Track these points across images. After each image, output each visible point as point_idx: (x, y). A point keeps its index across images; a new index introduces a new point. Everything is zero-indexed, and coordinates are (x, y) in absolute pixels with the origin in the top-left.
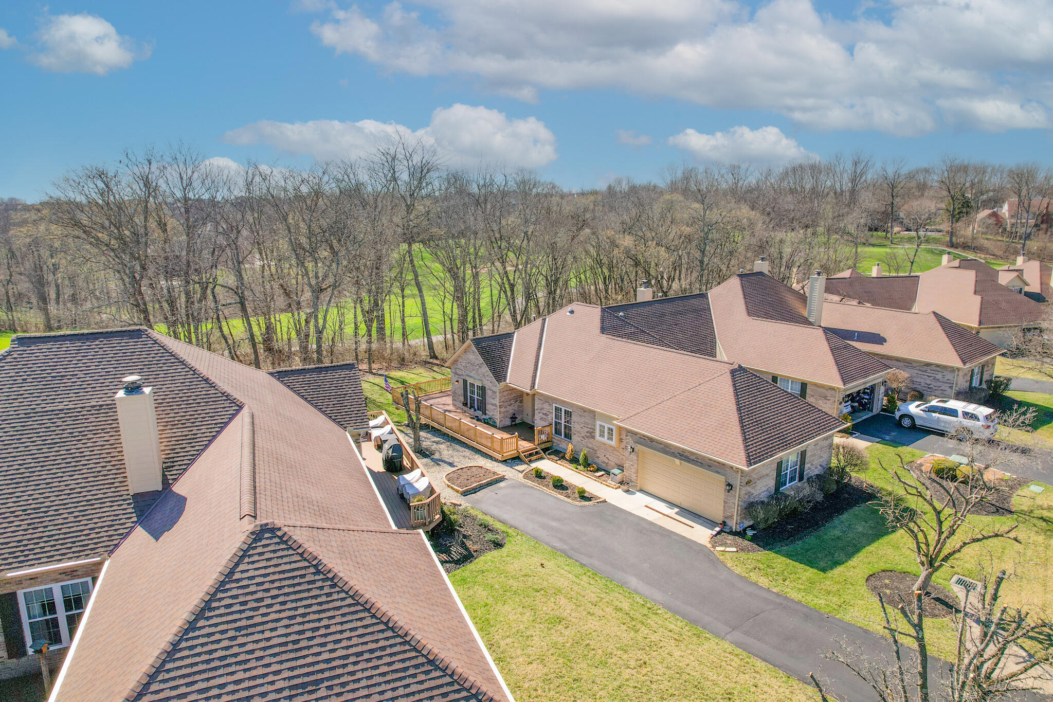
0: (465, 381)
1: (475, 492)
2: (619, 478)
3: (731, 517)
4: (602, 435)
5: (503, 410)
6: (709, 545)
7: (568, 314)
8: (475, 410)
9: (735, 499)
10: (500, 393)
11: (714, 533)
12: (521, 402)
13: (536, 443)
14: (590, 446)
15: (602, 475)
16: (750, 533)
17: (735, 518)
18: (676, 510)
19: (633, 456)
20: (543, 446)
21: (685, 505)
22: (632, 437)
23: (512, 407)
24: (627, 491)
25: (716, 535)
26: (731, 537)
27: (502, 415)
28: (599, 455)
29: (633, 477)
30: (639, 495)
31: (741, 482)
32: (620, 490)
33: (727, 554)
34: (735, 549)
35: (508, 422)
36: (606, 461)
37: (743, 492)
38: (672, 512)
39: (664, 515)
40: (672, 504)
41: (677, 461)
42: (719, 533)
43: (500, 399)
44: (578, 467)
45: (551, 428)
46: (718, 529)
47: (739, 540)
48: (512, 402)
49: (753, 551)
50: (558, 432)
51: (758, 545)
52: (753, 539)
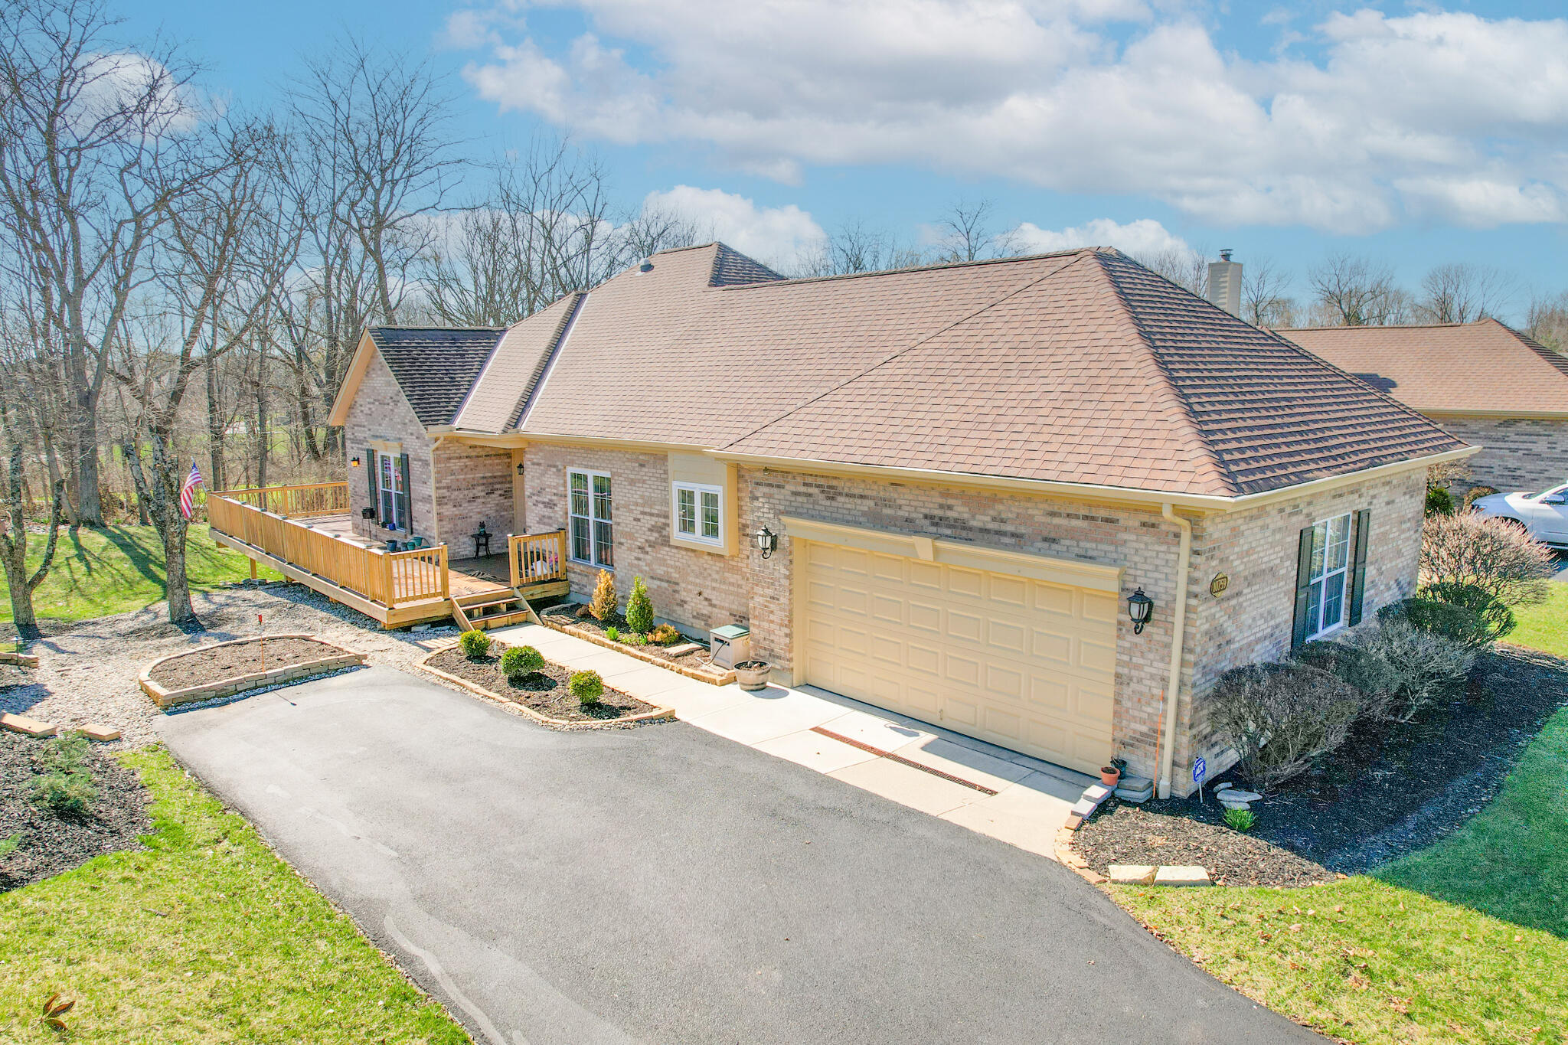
0: (371, 454)
2: (738, 649)
3: (1152, 738)
4: (688, 525)
5: (448, 510)
6: (1075, 861)
7: (640, 273)
8: (393, 528)
9: (1166, 659)
10: (438, 461)
11: (1086, 807)
12: (507, 494)
13: (515, 580)
14: (660, 571)
15: (691, 652)
16: (1237, 802)
17: (1168, 742)
18: (927, 737)
19: (776, 565)
20: (538, 592)
21: (958, 717)
22: (769, 497)
23: (476, 507)
24: (759, 689)
25: (1094, 816)
26: (1159, 821)
27: (448, 526)
28: (683, 595)
29: (780, 642)
30: (797, 698)
31: (1192, 581)
32: (734, 689)
33: (1168, 896)
34: (1199, 873)
35: (467, 548)
36: (706, 610)
37: (1201, 626)
38: (913, 745)
39: (881, 754)
40: (908, 720)
41: (923, 547)
42: (1103, 808)
43: (438, 481)
44: (625, 637)
45: (564, 543)
46: (1097, 792)
47: (1204, 833)
48: (479, 491)
49: (1278, 875)
50: (581, 553)
51: (1292, 848)
52: (1262, 824)
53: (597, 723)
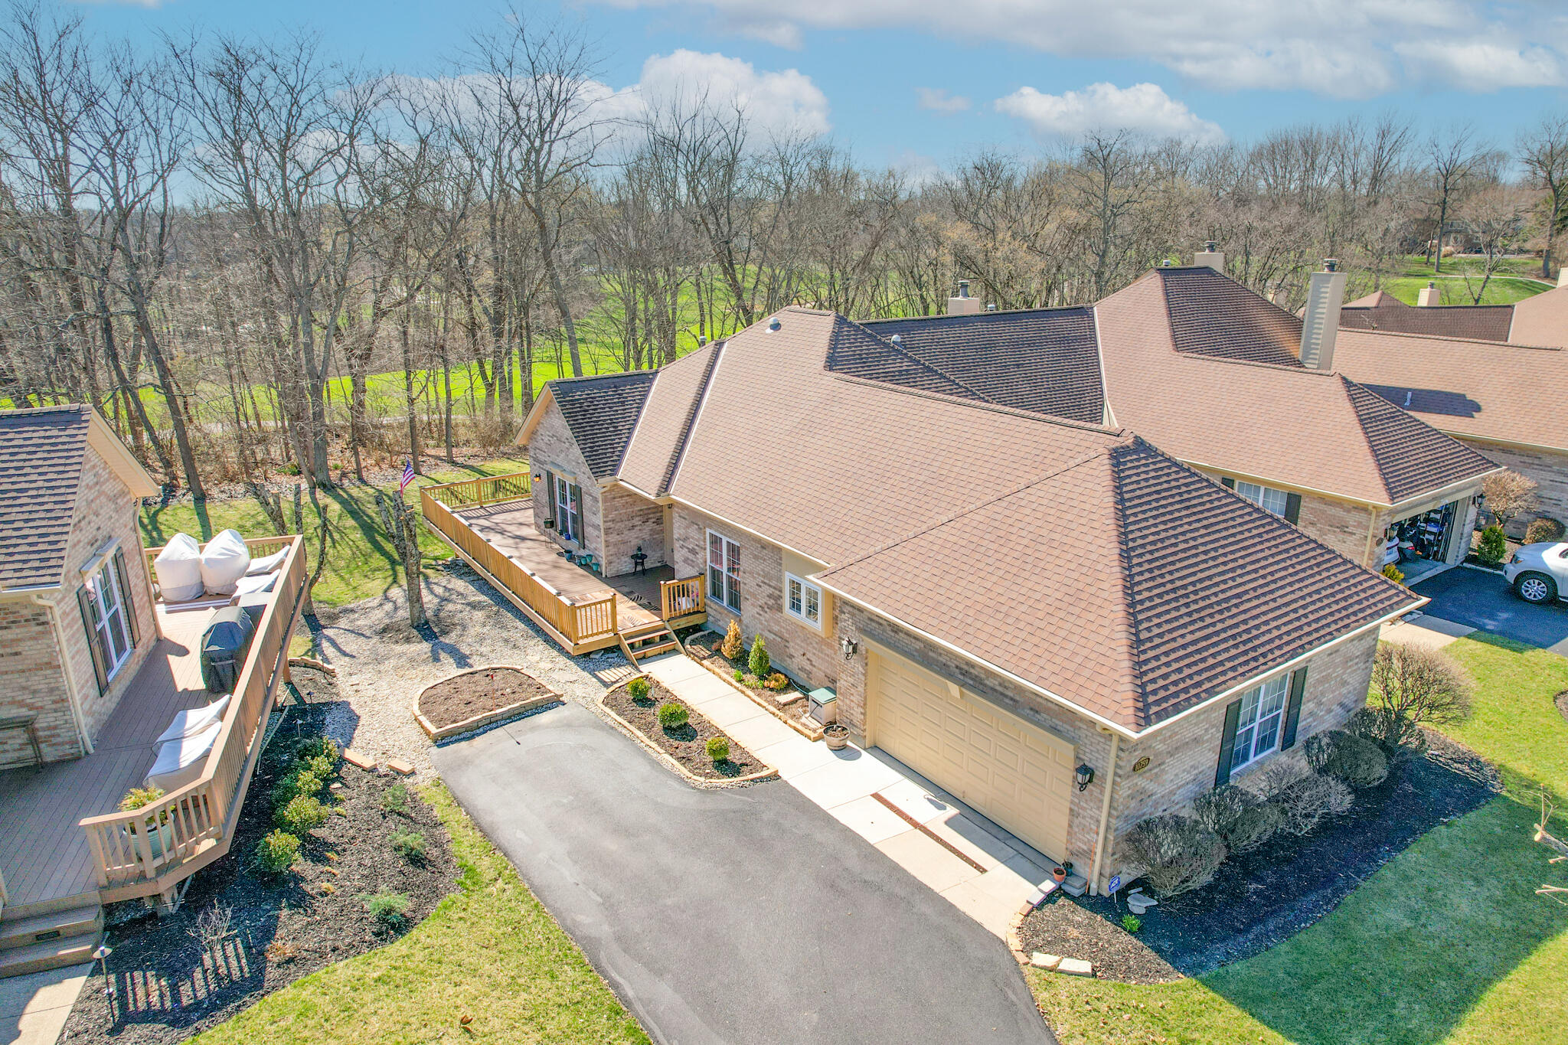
0: (550, 476)
1: (472, 737)
2: (827, 712)
3: (1089, 854)
4: (796, 606)
5: (614, 538)
6: (1015, 944)
7: (769, 331)
8: (569, 538)
9: (1099, 808)
10: (605, 501)
11: (1038, 897)
12: (659, 521)
13: (666, 615)
14: (776, 628)
15: (795, 701)
16: (1138, 904)
17: (1098, 858)
18: (952, 811)
19: (856, 664)
20: (683, 623)
21: (975, 799)
22: (853, 615)
23: (634, 534)
24: (840, 750)
25: (1040, 906)
26: (1081, 915)
27: (612, 550)
28: (792, 651)
29: (857, 714)
30: (867, 759)
31: (1117, 766)
32: (822, 745)
33: (1060, 981)
34: (1085, 966)
35: (626, 566)
36: (808, 667)
37: (1124, 792)
38: (937, 817)
39: (916, 825)
40: (941, 794)
41: (954, 689)
42: (1050, 898)
43: (605, 516)
44: (747, 677)
45: (703, 584)
46: (1048, 886)
47: (1104, 927)
48: (637, 521)
50: (716, 593)
51: (1159, 951)
52: (1147, 929)
53: (725, 781)
